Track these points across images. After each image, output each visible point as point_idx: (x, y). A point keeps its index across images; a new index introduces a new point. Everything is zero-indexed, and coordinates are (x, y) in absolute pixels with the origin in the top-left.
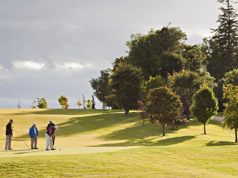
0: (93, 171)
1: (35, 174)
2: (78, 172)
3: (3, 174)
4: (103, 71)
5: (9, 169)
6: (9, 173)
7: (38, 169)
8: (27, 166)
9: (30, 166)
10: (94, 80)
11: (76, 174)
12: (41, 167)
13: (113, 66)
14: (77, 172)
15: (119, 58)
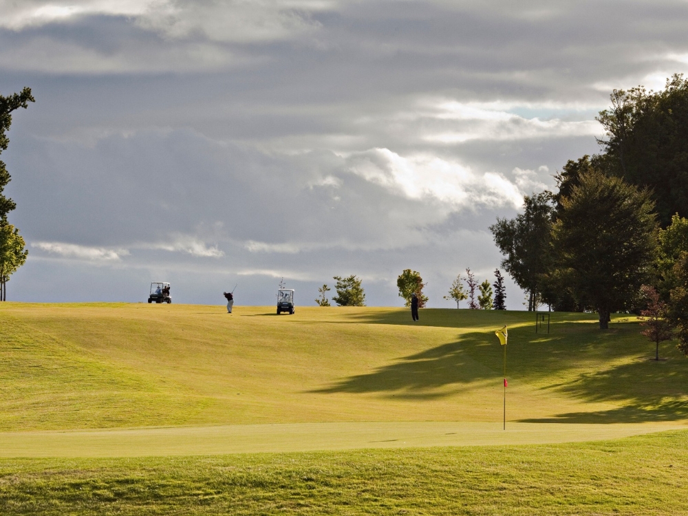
0: (565, 502)
1: (382, 508)
2: (518, 504)
3: (282, 506)
4: (531, 198)
5: (298, 490)
6: (300, 505)
7: (389, 492)
8: (355, 481)
9: (364, 483)
10: (504, 225)
11: (514, 512)
12: (400, 487)
13: (560, 185)
14: (514, 506)
15: (577, 162)
